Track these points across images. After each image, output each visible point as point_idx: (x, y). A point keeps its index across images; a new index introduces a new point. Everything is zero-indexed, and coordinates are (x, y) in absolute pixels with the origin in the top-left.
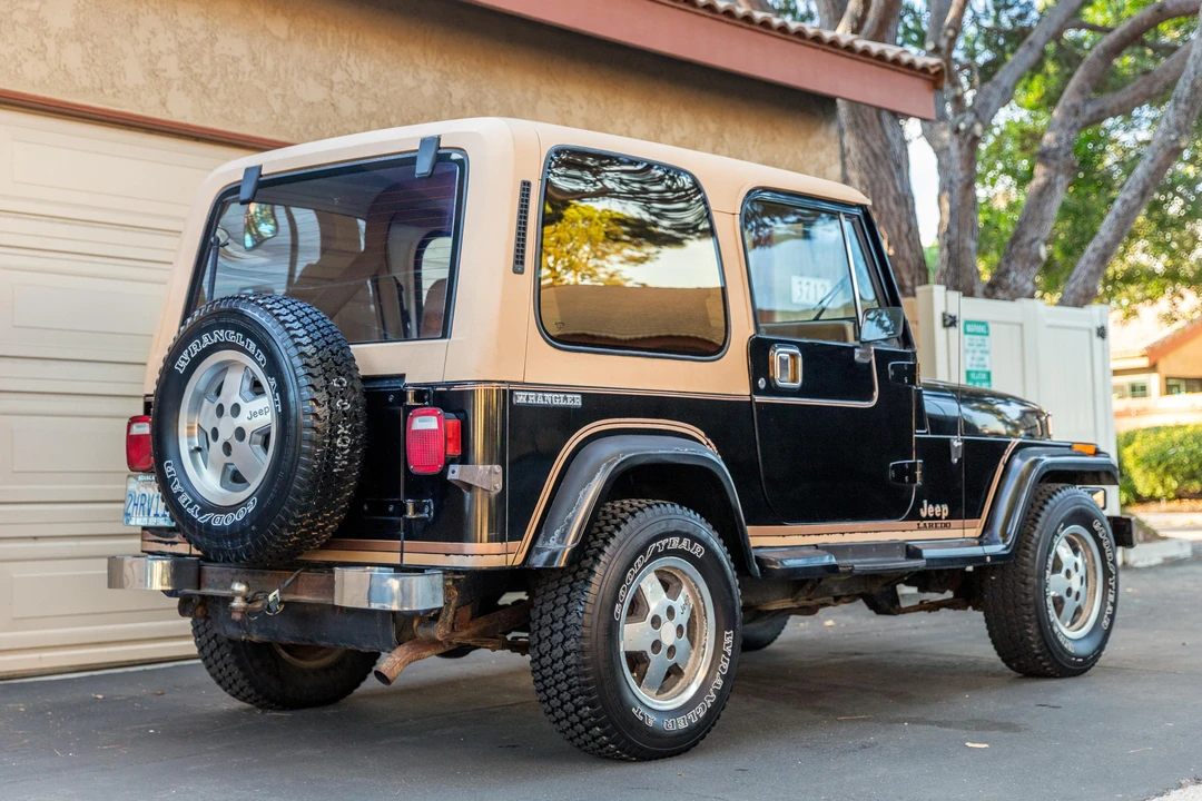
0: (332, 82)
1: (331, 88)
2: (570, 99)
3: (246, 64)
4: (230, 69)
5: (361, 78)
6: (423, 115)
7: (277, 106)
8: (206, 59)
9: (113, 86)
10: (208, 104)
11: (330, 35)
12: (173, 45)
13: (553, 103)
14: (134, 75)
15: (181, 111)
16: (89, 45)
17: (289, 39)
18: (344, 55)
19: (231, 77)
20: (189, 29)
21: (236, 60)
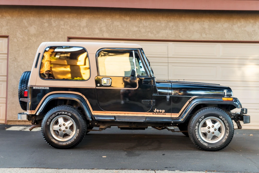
0: (139, 26)
1: (139, 28)
2: (204, 21)
3: (120, 26)
4: (116, 27)
5: (146, 25)
6: (162, 30)
7: (127, 33)
8: (111, 27)
9: (93, 33)
10: (112, 34)
11: (139, 18)
12: (105, 25)
13: (198, 23)
14: (97, 31)
15: (106, 36)
16: (89, 28)
17: (130, 20)
18: (142, 21)
19: (117, 29)
20: (108, 22)
21: (118, 26)
